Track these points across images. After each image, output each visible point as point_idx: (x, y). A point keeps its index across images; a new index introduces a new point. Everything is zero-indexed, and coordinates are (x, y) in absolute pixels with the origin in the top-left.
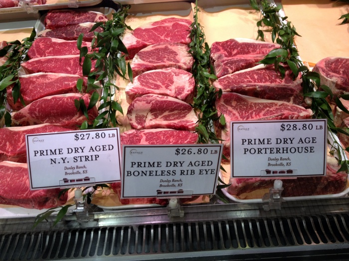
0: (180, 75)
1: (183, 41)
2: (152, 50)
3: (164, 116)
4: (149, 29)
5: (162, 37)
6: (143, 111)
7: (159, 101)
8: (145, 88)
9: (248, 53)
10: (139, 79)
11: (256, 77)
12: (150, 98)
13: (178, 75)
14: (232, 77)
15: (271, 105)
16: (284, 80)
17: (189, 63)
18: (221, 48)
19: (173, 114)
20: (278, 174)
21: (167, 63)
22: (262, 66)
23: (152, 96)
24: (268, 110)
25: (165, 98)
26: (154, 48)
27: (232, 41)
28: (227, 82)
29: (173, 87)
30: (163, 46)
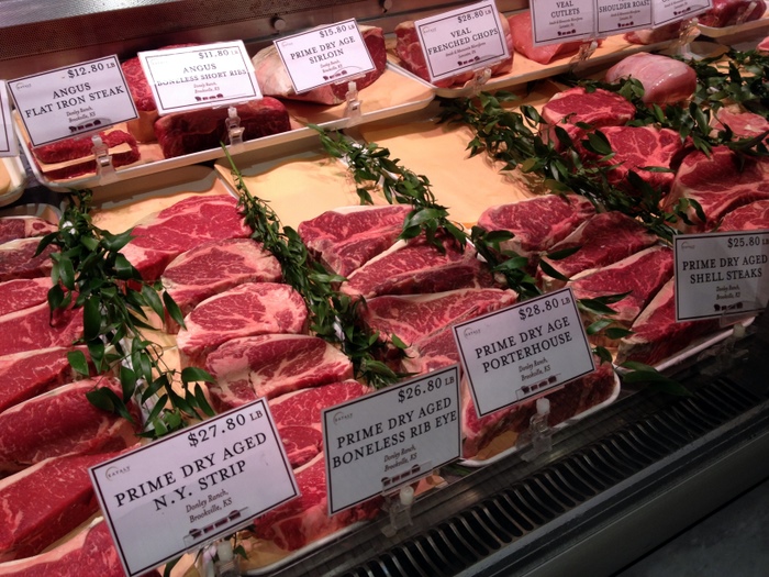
0: (269, 292)
1: (237, 233)
2: (189, 263)
3: (283, 370)
4: (158, 226)
5: (194, 235)
6: (239, 372)
7: (257, 348)
8: (217, 332)
9: (367, 228)
10: (194, 319)
11: (404, 262)
12: (238, 347)
13: (265, 294)
14: (367, 272)
15: (452, 299)
16: (447, 257)
17: (275, 268)
18: (317, 230)
19: (298, 362)
20: (539, 389)
21: (234, 278)
22: (401, 243)
23: (238, 343)
24: (453, 308)
25: (265, 340)
26: (191, 258)
27: (329, 215)
28: (362, 282)
29: (268, 315)
30: (208, 250)
